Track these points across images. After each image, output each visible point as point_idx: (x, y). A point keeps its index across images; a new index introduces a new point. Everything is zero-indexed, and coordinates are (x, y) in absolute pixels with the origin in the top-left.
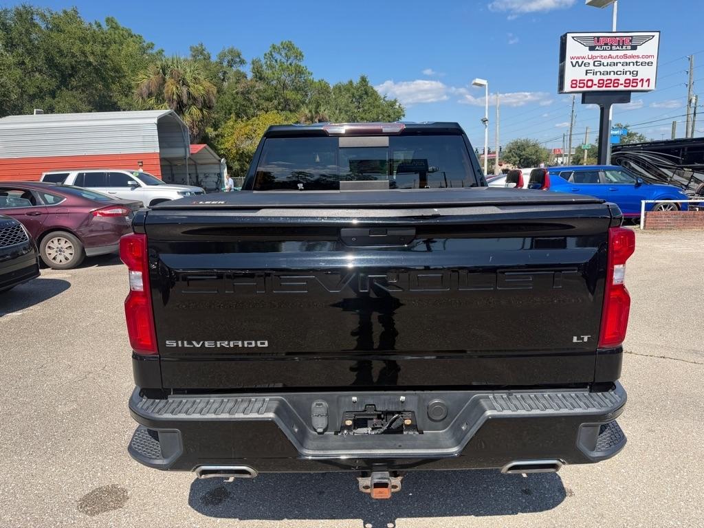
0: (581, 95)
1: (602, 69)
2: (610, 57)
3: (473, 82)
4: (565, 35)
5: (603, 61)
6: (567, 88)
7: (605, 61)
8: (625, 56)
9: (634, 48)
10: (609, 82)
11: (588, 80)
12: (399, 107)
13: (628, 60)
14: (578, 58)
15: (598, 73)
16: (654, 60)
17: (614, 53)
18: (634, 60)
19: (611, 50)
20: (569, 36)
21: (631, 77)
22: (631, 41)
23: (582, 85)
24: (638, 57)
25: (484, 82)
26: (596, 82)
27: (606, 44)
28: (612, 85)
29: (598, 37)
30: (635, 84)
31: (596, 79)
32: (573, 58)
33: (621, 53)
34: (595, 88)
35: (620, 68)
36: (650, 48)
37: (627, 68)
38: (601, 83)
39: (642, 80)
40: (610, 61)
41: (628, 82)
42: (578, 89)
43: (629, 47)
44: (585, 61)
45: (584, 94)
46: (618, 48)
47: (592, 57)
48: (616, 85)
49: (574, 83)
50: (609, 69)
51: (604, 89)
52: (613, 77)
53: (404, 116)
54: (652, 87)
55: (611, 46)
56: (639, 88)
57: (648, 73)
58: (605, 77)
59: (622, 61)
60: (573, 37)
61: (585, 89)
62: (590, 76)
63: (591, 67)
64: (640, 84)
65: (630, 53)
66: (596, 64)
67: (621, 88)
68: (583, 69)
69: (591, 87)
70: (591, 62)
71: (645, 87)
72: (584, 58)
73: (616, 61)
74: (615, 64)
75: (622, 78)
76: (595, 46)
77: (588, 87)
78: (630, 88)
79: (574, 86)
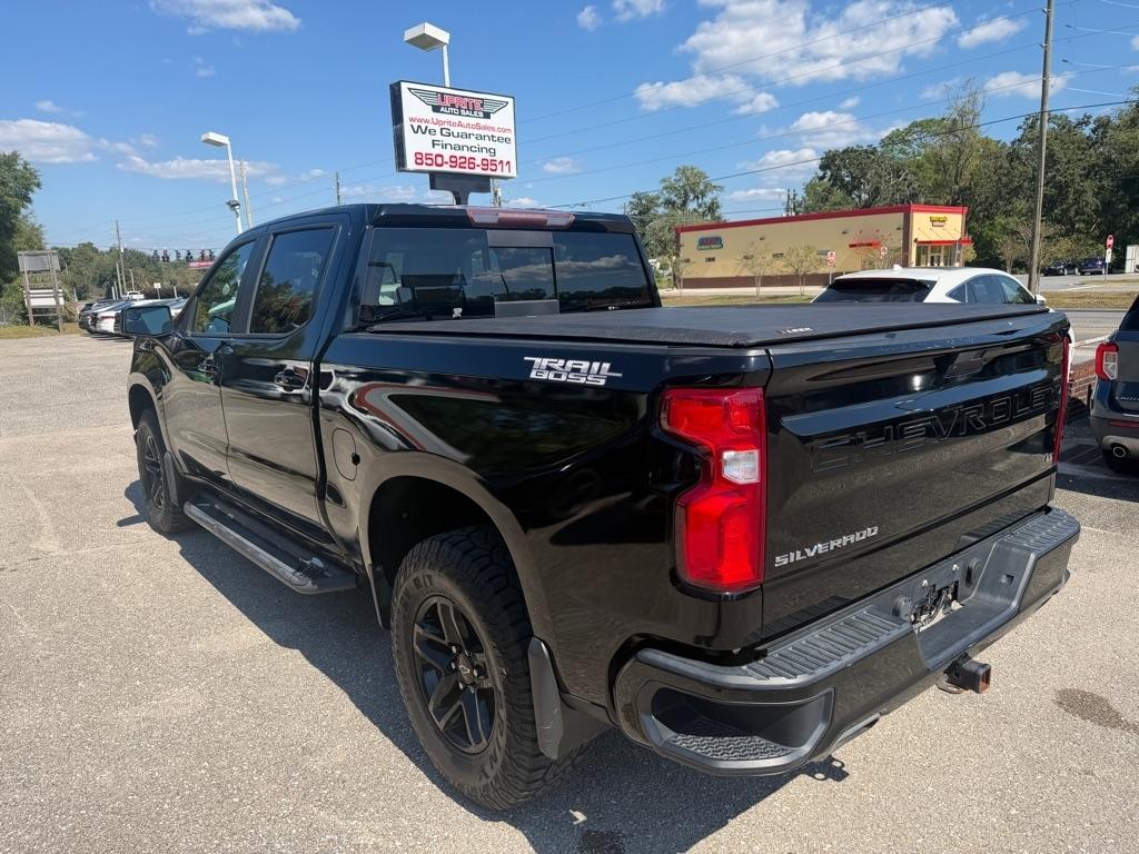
0: (428, 175)
1: (451, 140)
2: (460, 124)
3: (204, 137)
4: (398, 84)
5: (452, 129)
6: (410, 164)
7: (455, 130)
8: (478, 126)
9: (487, 116)
10: (463, 160)
11: (437, 156)
12: (25, 168)
13: (482, 133)
14: (420, 120)
15: (449, 147)
16: (512, 136)
17: (465, 120)
18: (490, 134)
19: (460, 114)
20: (404, 86)
21: (487, 156)
22: (482, 105)
23: (430, 162)
24: (493, 129)
25: (224, 139)
26: (447, 159)
27: (453, 106)
28: (466, 165)
29: (442, 94)
30: (494, 167)
31: (447, 153)
32: (411, 120)
33: (473, 121)
34: (446, 168)
35: (472, 142)
36: (504, 118)
37: (483, 143)
38: (454, 160)
39: (501, 162)
40: (461, 130)
41: (485, 164)
42: (424, 167)
43: (481, 114)
44: (431, 126)
45: (433, 175)
46: (468, 113)
47: (438, 123)
48: (472, 166)
49: (419, 157)
50: (461, 142)
51: (457, 170)
52: (467, 154)
53: (38, 185)
54: (513, 173)
55: (460, 108)
56: (498, 173)
57: (506, 152)
58: (458, 153)
59: (476, 132)
60: (409, 89)
61: (434, 168)
62: (438, 150)
63: (438, 136)
64: (499, 167)
65: (484, 122)
66: (444, 131)
67: (478, 171)
68: (428, 138)
69: (441, 165)
70: (438, 129)
71: (506, 173)
72: (427, 121)
73: (468, 131)
74: (468, 136)
75: (479, 157)
76: (440, 107)
77: (437, 165)
78: (489, 172)
79: (419, 161)
